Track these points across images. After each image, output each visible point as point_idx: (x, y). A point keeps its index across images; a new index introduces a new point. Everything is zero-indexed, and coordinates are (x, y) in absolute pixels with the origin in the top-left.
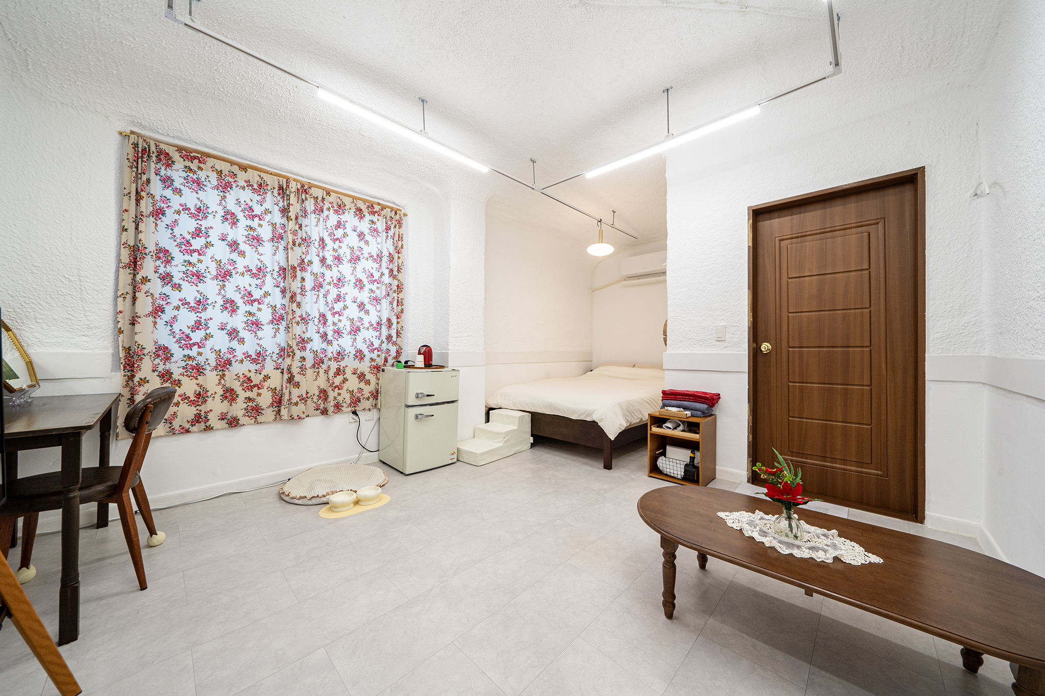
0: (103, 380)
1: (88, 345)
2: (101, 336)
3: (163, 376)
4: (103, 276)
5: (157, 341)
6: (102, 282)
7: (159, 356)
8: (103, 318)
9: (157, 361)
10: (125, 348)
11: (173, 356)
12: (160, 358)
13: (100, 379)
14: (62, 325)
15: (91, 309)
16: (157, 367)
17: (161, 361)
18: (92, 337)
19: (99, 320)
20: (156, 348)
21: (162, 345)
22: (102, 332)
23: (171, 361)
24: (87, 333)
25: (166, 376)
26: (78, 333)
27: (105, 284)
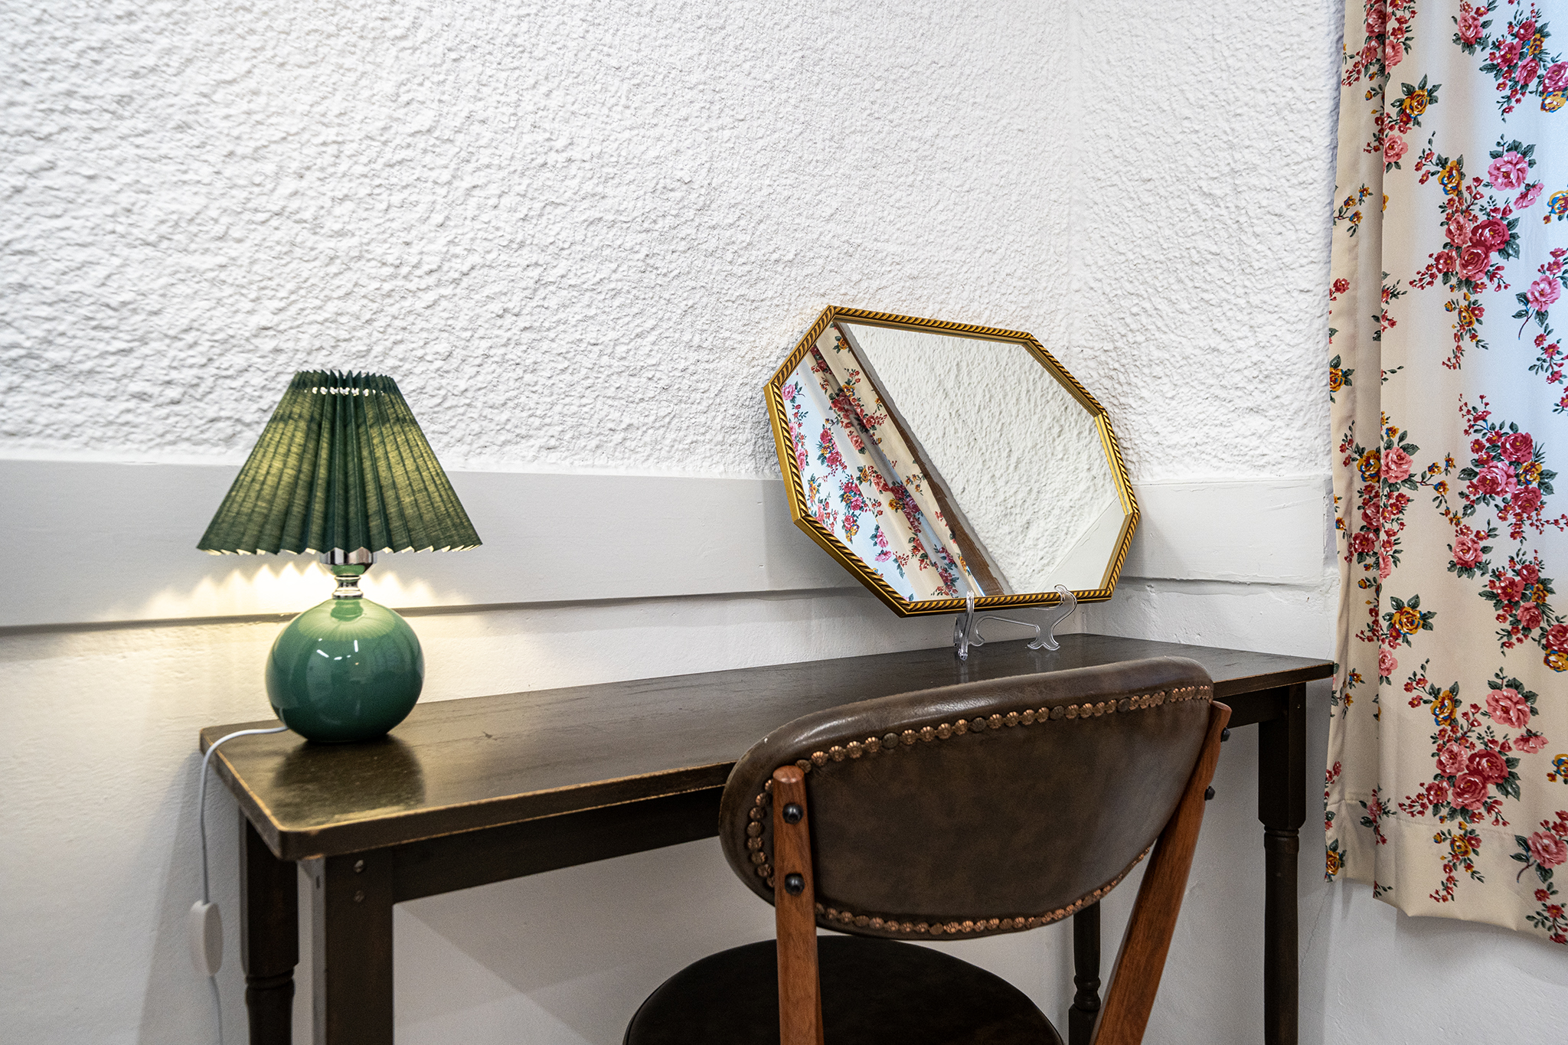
0: (1302, 596)
1: (1262, 450)
2: (1296, 405)
3: (1510, 597)
4: (1294, 146)
5: (1481, 408)
6: (1295, 175)
7: (1490, 488)
8: (1301, 326)
9: (1484, 515)
10: (1360, 451)
11: (1549, 489)
12: (1499, 500)
13: (1296, 592)
14: (1202, 375)
15: (1266, 298)
16: (1485, 550)
17: (1503, 513)
18: (1272, 413)
19: (1288, 338)
20: (1477, 446)
21: (1506, 429)
22: (1299, 390)
23: (1545, 515)
24: (1259, 399)
25: (1524, 596)
26: (1238, 403)
27: (1302, 177)
